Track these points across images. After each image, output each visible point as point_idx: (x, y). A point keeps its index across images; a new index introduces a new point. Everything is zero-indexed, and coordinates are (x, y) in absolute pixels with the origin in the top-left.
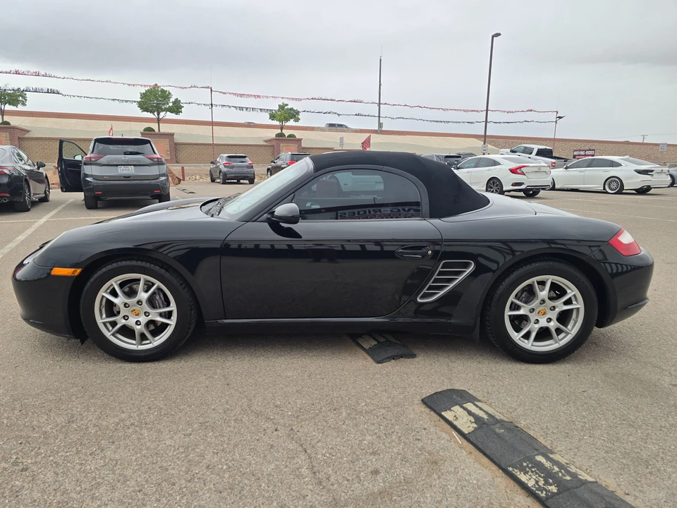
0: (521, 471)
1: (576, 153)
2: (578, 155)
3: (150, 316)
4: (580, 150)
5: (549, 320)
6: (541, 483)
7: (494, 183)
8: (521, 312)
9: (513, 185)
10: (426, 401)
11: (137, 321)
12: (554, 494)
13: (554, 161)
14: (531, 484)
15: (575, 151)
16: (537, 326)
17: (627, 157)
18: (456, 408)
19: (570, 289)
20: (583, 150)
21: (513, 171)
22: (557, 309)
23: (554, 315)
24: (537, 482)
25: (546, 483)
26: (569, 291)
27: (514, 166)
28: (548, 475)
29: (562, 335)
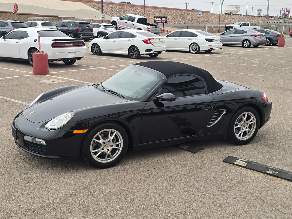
0: (267, 171)
1: (155, 19)
2: (157, 20)
3: (113, 147)
4: (157, 17)
5: (246, 128)
6: (273, 172)
7: (133, 49)
8: (239, 126)
9: (146, 51)
10: (225, 161)
11: (107, 150)
12: (278, 174)
13: (149, 27)
14: (271, 173)
15: (155, 17)
16: (243, 131)
17: (200, 30)
18: (237, 161)
19: (252, 116)
20: (160, 17)
21: (145, 42)
22: (248, 124)
23: (247, 126)
24: (272, 172)
25: (274, 172)
26: (252, 117)
27: (145, 38)
28: (274, 170)
29: (250, 133)
